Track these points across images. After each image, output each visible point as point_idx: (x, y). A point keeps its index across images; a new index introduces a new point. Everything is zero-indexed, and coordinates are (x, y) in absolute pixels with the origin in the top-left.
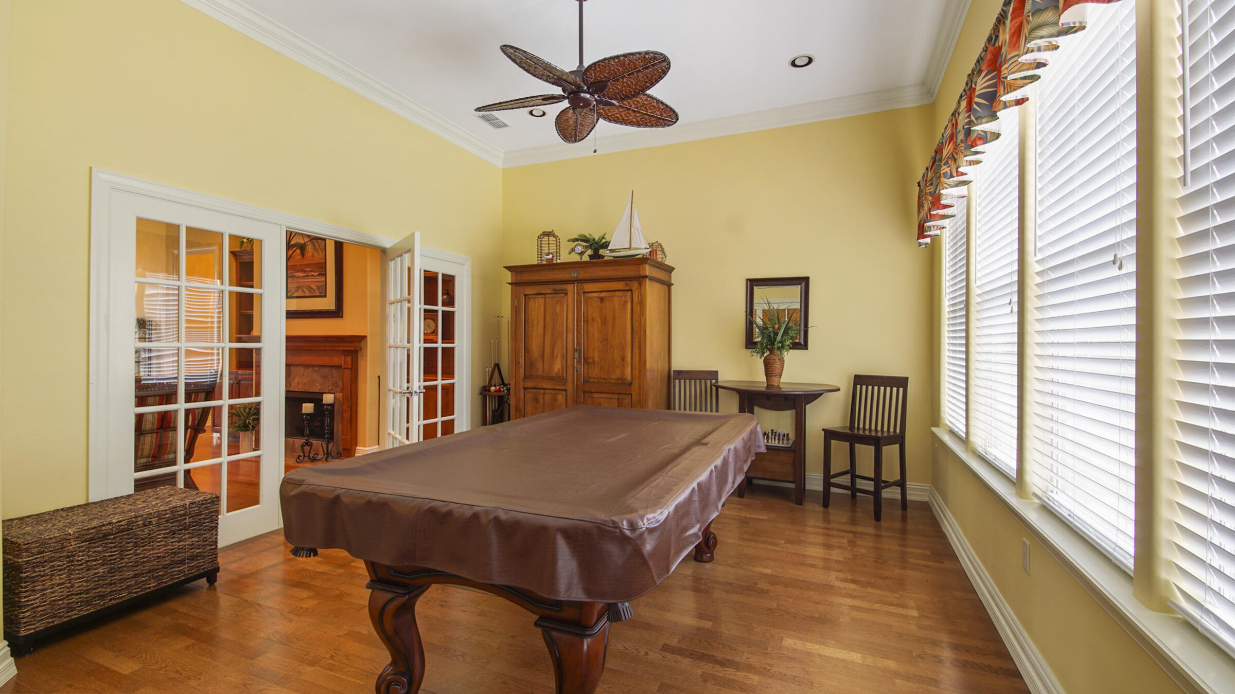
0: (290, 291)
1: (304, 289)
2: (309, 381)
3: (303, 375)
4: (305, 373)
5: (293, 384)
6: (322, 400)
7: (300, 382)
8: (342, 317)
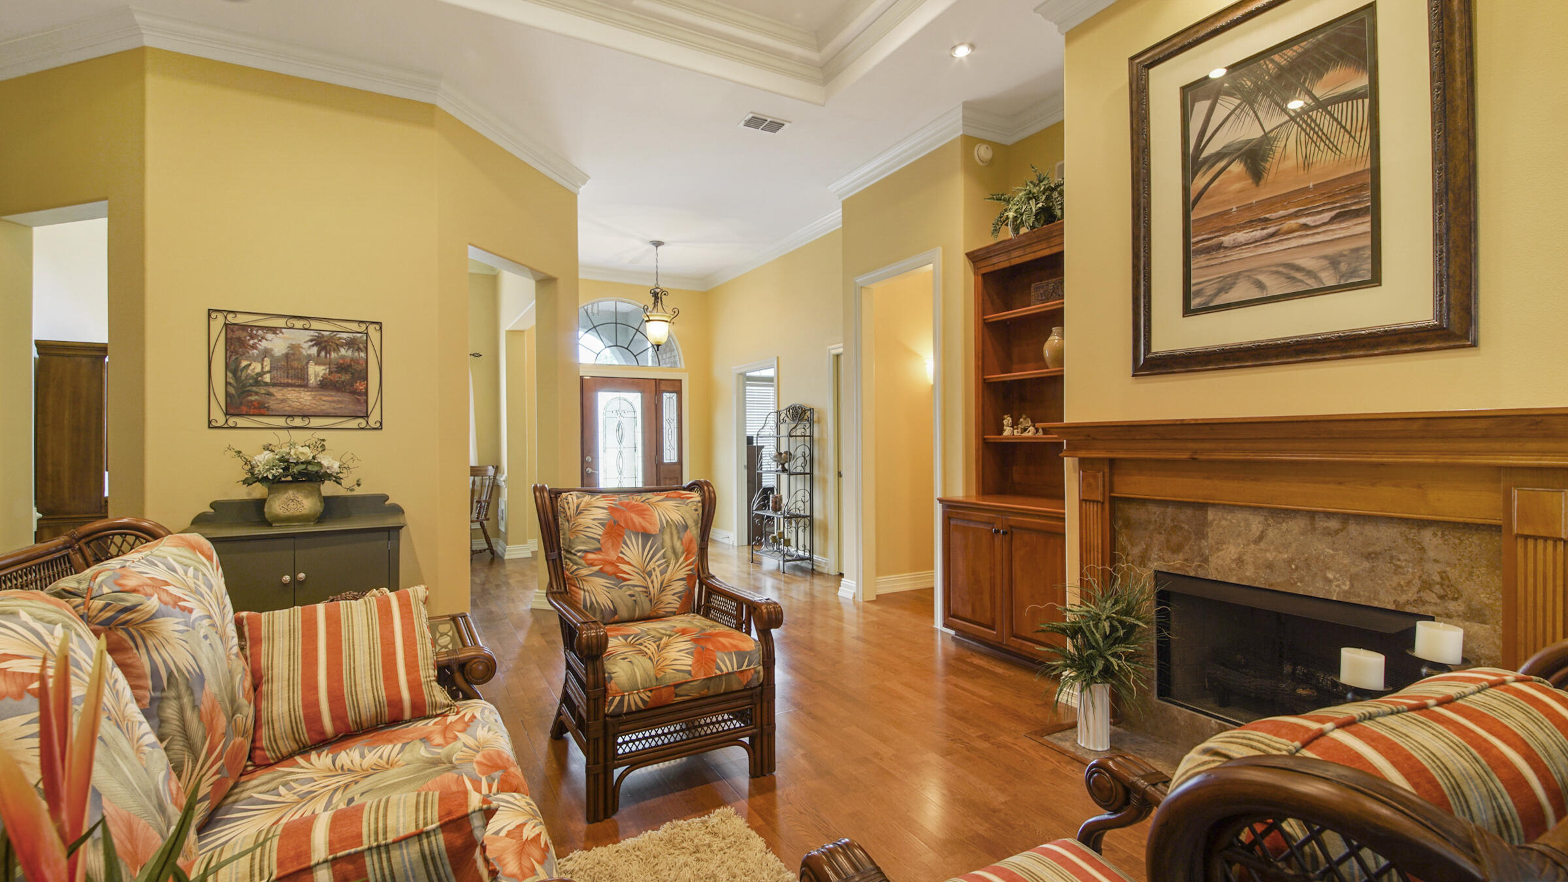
0: (1199, 293)
1: (1262, 278)
2: (1290, 562)
3: (1261, 538)
4: (1272, 533)
5: (1214, 561)
6: (1411, 644)
7: (1248, 558)
8: (1475, 345)
